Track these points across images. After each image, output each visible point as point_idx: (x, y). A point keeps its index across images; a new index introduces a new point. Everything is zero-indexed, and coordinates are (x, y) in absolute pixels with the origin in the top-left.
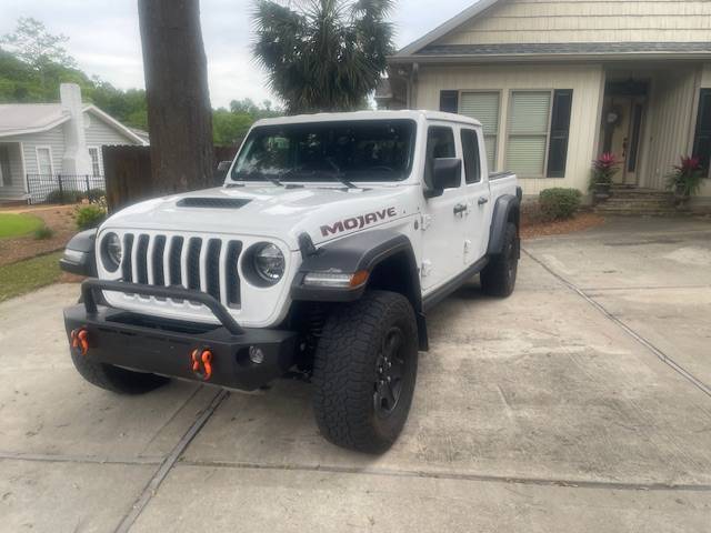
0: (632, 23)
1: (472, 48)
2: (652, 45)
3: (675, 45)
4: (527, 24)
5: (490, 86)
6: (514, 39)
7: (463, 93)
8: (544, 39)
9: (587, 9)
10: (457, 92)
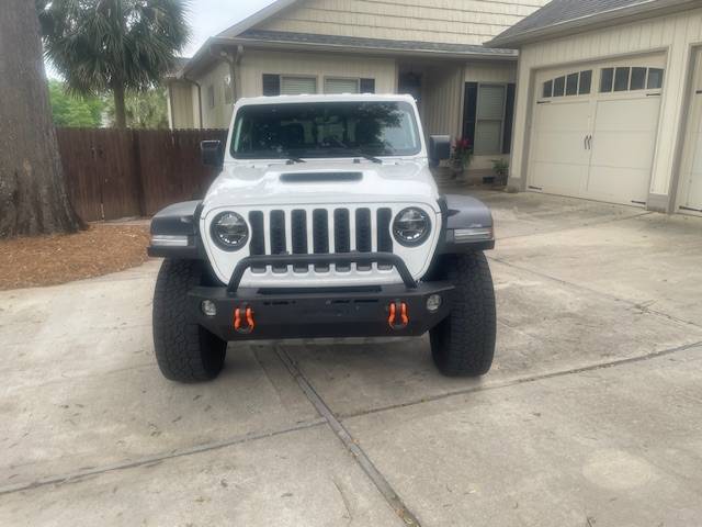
0: (415, 24)
1: (290, 36)
2: (430, 45)
3: (447, 46)
4: (334, 17)
5: (307, 72)
6: (325, 30)
7: (284, 78)
8: (349, 32)
9: (381, 9)
10: (278, 76)
